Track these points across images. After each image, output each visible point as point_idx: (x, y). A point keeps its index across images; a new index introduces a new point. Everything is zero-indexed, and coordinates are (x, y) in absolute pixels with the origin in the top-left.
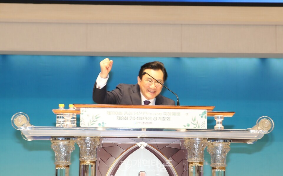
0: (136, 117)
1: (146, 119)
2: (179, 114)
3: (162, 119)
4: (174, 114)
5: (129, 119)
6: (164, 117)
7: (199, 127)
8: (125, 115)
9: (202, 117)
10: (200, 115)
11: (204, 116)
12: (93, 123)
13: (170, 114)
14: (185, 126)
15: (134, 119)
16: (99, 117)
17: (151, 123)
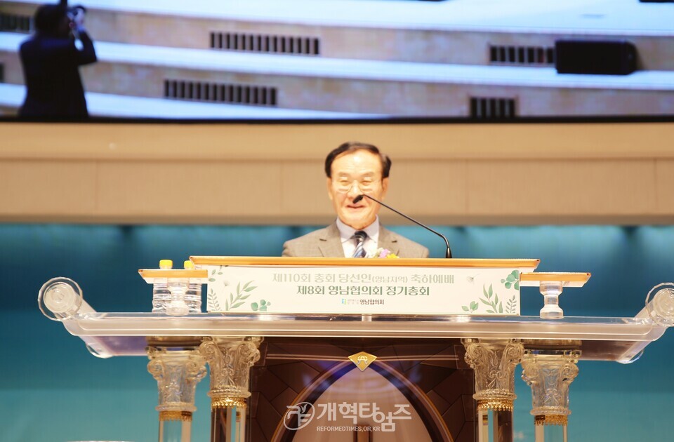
0: (344, 288)
1: (368, 292)
2: (450, 279)
3: (408, 293)
4: (439, 279)
5: (327, 291)
6: (413, 288)
7: (501, 311)
8: (316, 281)
9: (508, 285)
10: (502, 281)
11: (513, 284)
12: (239, 301)
13: (428, 278)
14: (465, 309)
15: (339, 291)
16: (255, 287)
17: (382, 302)
